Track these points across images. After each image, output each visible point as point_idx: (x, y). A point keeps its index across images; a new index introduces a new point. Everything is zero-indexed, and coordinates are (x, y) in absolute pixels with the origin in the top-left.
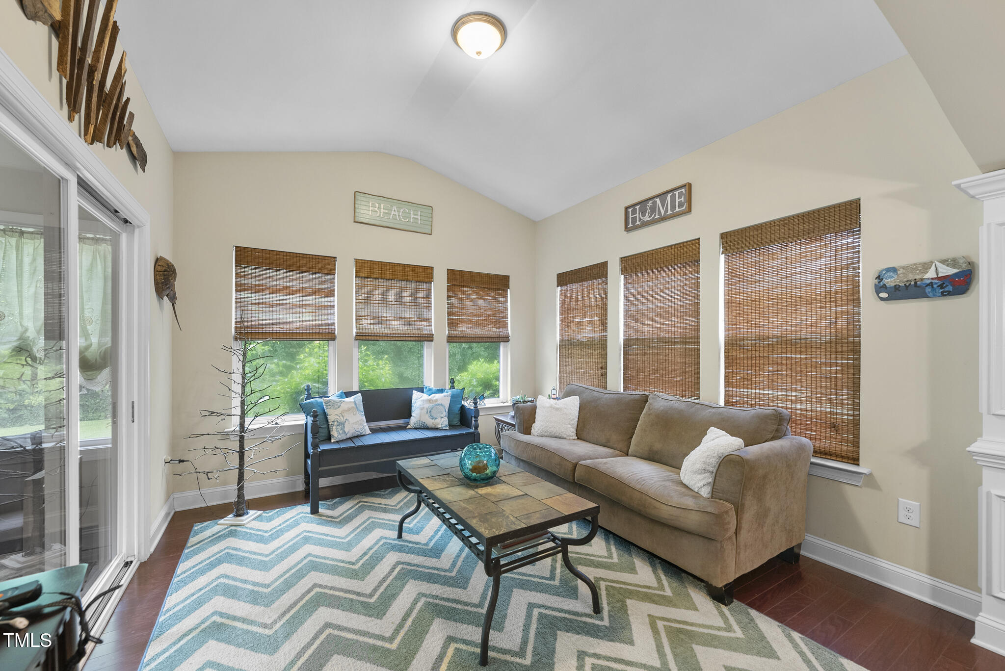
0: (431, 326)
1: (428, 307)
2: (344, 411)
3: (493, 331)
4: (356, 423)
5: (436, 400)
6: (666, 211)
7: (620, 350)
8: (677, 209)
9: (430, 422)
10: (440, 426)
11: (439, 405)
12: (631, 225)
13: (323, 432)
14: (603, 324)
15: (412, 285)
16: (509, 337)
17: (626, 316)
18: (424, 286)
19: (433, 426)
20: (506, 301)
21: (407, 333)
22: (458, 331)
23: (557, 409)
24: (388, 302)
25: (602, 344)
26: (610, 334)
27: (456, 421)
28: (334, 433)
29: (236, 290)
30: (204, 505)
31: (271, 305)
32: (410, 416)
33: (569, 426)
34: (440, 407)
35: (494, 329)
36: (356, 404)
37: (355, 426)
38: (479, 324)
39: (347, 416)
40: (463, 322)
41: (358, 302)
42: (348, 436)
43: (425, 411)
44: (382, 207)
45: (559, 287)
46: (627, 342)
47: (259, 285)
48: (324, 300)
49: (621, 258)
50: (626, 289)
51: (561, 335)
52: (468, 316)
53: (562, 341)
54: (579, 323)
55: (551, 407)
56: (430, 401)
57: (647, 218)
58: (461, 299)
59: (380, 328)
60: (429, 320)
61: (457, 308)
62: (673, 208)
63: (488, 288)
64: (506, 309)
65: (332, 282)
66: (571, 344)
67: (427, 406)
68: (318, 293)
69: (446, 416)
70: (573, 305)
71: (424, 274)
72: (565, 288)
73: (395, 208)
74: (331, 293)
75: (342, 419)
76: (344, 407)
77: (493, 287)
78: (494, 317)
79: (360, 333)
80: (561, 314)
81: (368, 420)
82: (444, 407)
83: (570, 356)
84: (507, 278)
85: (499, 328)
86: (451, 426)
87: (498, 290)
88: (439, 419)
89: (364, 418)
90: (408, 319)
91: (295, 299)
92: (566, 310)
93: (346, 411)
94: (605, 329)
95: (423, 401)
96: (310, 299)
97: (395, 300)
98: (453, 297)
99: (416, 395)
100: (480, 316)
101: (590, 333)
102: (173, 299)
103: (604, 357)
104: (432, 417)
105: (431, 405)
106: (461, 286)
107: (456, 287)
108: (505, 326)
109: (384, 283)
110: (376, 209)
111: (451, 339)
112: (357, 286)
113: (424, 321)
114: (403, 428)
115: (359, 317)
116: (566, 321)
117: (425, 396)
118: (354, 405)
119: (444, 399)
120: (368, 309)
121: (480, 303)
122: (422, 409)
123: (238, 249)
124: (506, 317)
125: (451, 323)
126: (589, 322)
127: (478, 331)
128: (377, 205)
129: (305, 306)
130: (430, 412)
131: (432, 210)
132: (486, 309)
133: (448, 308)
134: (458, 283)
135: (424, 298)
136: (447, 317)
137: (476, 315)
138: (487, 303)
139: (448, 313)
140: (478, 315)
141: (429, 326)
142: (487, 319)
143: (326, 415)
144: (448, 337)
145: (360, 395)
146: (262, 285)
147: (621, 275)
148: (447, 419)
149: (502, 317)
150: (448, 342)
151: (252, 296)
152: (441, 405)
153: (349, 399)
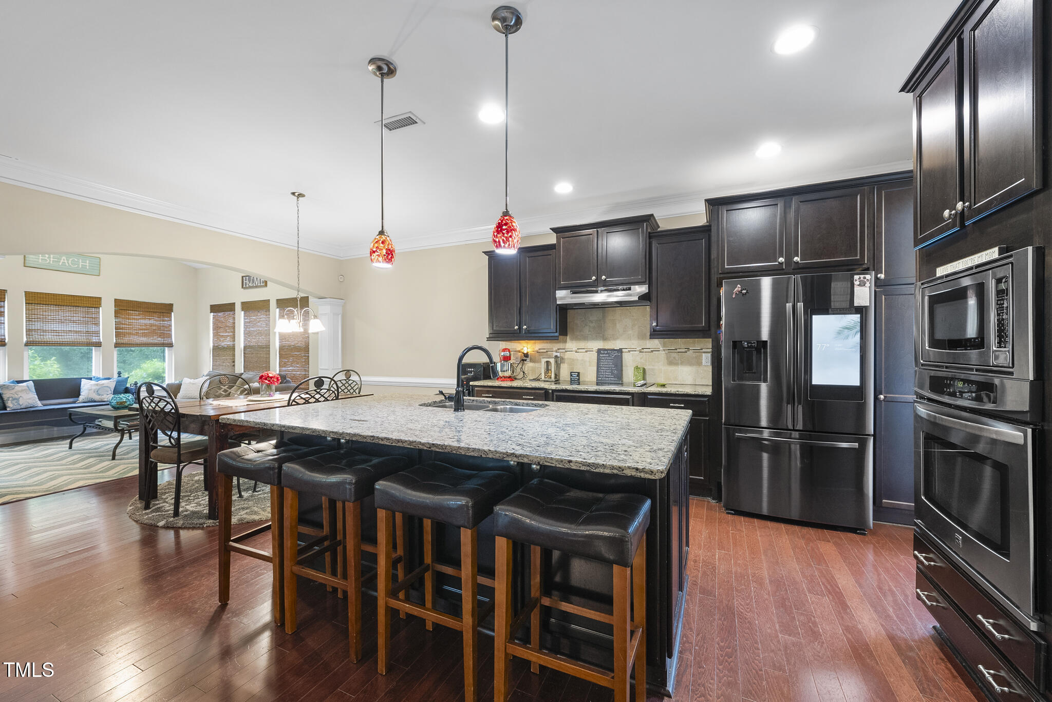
0: (100, 336)
1: (97, 324)
2: (17, 392)
3: (159, 340)
4: (30, 399)
5: (103, 384)
6: (258, 284)
7: (242, 351)
8: (262, 284)
9: (96, 397)
10: (104, 400)
12: (244, 286)
14: (234, 338)
15: (81, 309)
16: (173, 344)
17: (245, 334)
18: (93, 310)
19: (100, 400)
20: (171, 320)
21: (76, 341)
22: (126, 340)
23: (193, 384)
24: (57, 320)
25: (233, 349)
26: (236, 342)
28: (9, 404)
32: (79, 395)
37: (28, 401)
38: (144, 335)
39: (21, 394)
40: (130, 334)
41: (29, 320)
42: (21, 406)
43: (92, 391)
44: (52, 257)
45: (212, 314)
46: (245, 347)
49: (241, 302)
50: (244, 319)
51: (213, 343)
52: (135, 330)
53: (214, 346)
54: (223, 336)
56: (97, 384)
57: (251, 285)
58: (128, 319)
59: (50, 337)
60: (97, 333)
61: (124, 324)
62: (260, 283)
63: (154, 312)
64: (171, 326)
65: (2, 307)
66: (219, 348)
67: (94, 388)
69: (111, 393)
70: (220, 325)
71: (94, 303)
72: (215, 315)
73: (64, 258)
75: (15, 397)
76: (17, 389)
77: (157, 311)
78: (159, 330)
79: (30, 341)
80: (213, 330)
81: (40, 398)
82: (110, 388)
83: (218, 355)
84: (171, 305)
85: (164, 338)
87: (163, 313)
88: (103, 396)
89: (36, 396)
90: (77, 332)
92: (216, 328)
93: (21, 391)
94: (234, 341)
95: (91, 385)
97: (65, 319)
98: (120, 317)
99: (84, 382)
100: (146, 330)
101: (227, 343)
103: (234, 355)
104: (99, 394)
105: (98, 387)
106: (128, 310)
107: (123, 311)
108: (170, 336)
109: (54, 308)
110: (45, 257)
111: (118, 345)
112: (27, 309)
113: (93, 333)
114: (74, 402)
115: (29, 330)
116: (216, 335)
117: (93, 382)
118: (27, 388)
120: (38, 325)
121: (147, 322)
122: (90, 390)
124: (170, 330)
125: (118, 335)
126: (228, 336)
127: (144, 340)
130: (97, 391)
131: (100, 260)
132: (151, 325)
133: (116, 324)
134: (125, 309)
135: (90, 318)
136: (114, 331)
137: (142, 329)
138: (152, 322)
139: (115, 328)
140: (144, 330)
141: (97, 336)
142: (152, 331)
143: (2, 394)
144: (116, 344)
145: (31, 382)
147: (242, 311)
148: (112, 395)
149: (167, 331)
150: (116, 347)
152: (106, 387)
153: (22, 384)
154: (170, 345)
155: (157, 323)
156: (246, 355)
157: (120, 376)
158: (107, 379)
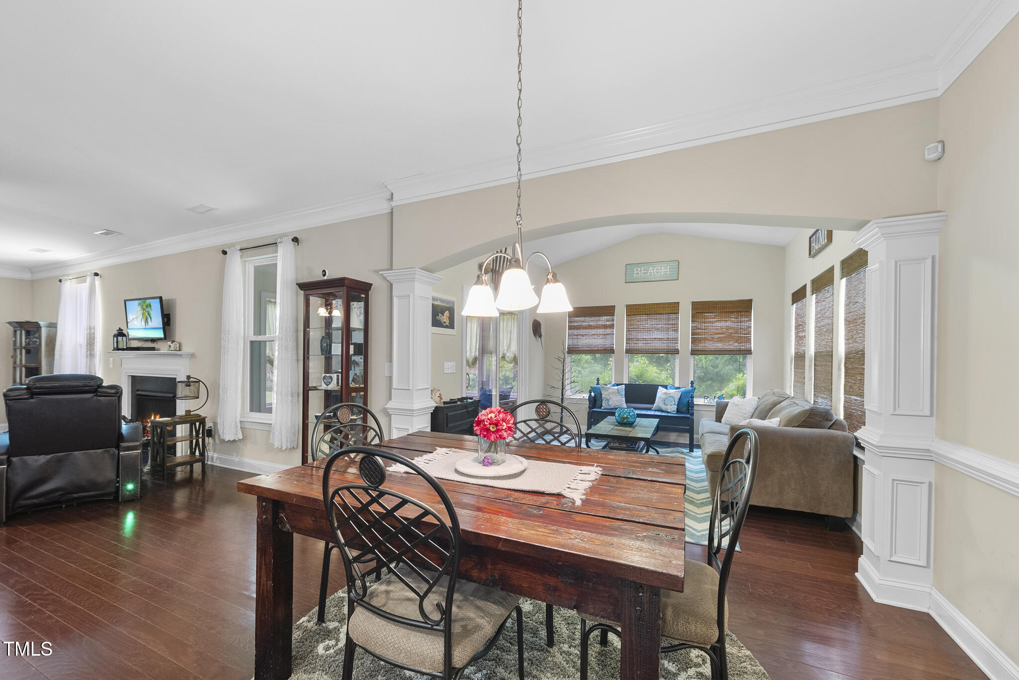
0: (678, 343)
1: (676, 330)
2: (610, 393)
3: (735, 346)
4: (617, 401)
5: (670, 394)
6: (822, 242)
9: (664, 407)
10: (669, 411)
11: (670, 397)
12: (811, 254)
13: (598, 403)
14: (806, 339)
15: (665, 316)
16: (751, 350)
18: (673, 316)
19: (665, 410)
20: (750, 321)
21: (658, 348)
22: (701, 346)
24: (646, 329)
25: (804, 357)
27: (684, 409)
28: (603, 404)
29: (568, 329)
31: (583, 335)
32: (653, 403)
34: (672, 399)
35: (737, 344)
36: (618, 390)
38: (720, 340)
39: (611, 396)
40: (705, 339)
41: (628, 331)
42: (611, 407)
43: (661, 400)
44: (642, 269)
45: (794, 305)
46: (815, 355)
47: (578, 326)
48: (608, 331)
49: (811, 281)
51: (795, 348)
52: (711, 335)
53: (796, 353)
54: (799, 337)
56: (665, 393)
58: (705, 322)
59: (640, 345)
60: (676, 339)
61: (700, 329)
63: (730, 312)
64: (750, 327)
65: (613, 320)
66: (797, 357)
67: (664, 396)
68: (605, 327)
69: (675, 404)
70: (798, 321)
71: (672, 308)
73: (651, 268)
74: (612, 326)
75: (608, 398)
76: (610, 391)
77: (734, 310)
78: (736, 334)
79: (628, 349)
80: (795, 330)
81: (627, 402)
82: (674, 399)
83: (797, 367)
84: (750, 301)
85: (740, 343)
86: (678, 411)
87: (741, 312)
88: (669, 406)
89: (624, 399)
90: (660, 339)
91: (593, 331)
92: (796, 327)
93: (611, 393)
94: (807, 344)
96: (601, 331)
97: (652, 327)
98: (696, 321)
99: (661, 391)
100: (722, 334)
101: (803, 348)
102: (540, 336)
103: (805, 367)
104: (665, 404)
105: (665, 396)
106: (706, 312)
107: (699, 314)
108: (748, 340)
109: (644, 317)
110: (639, 272)
111: (694, 352)
112: (627, 321)
113: (672, 340)
114: (650, 409)
115: (628, 339)
116: (796, 337)
117: (665, 391)
119: (676, 394)
120: (634, 335)
121: (723, 324)
122: (660, 398)
124: (749, 333)
125: (694, 341)
127: (719, 346)
128: (639, 269)
129: (598, 335)
130: (664, 401)
131: (679, 262)
132: (728, 328)
133: (692, 330)
134: (701, 311)
135: (672, 324)
136: (691, 336)
137: (718, 334)
138: (728, 324)
139: (692, 334)
140: (720, 334)
141: (676, 343)
142: (729, 336)
143: (601, 394)
144: (691, 351)
145: (624, 386)
146: (579, 326)
147: (812, 295)
148: (676, 407)
149: (745, 334)
150: (692, 354)
151: (575, 332)
152: (672, 397)
153: (616, 387)
154: (749, 352)
155: (734, 325)
156: (817, 369)
157: (691, 387)
158: (679, 388)
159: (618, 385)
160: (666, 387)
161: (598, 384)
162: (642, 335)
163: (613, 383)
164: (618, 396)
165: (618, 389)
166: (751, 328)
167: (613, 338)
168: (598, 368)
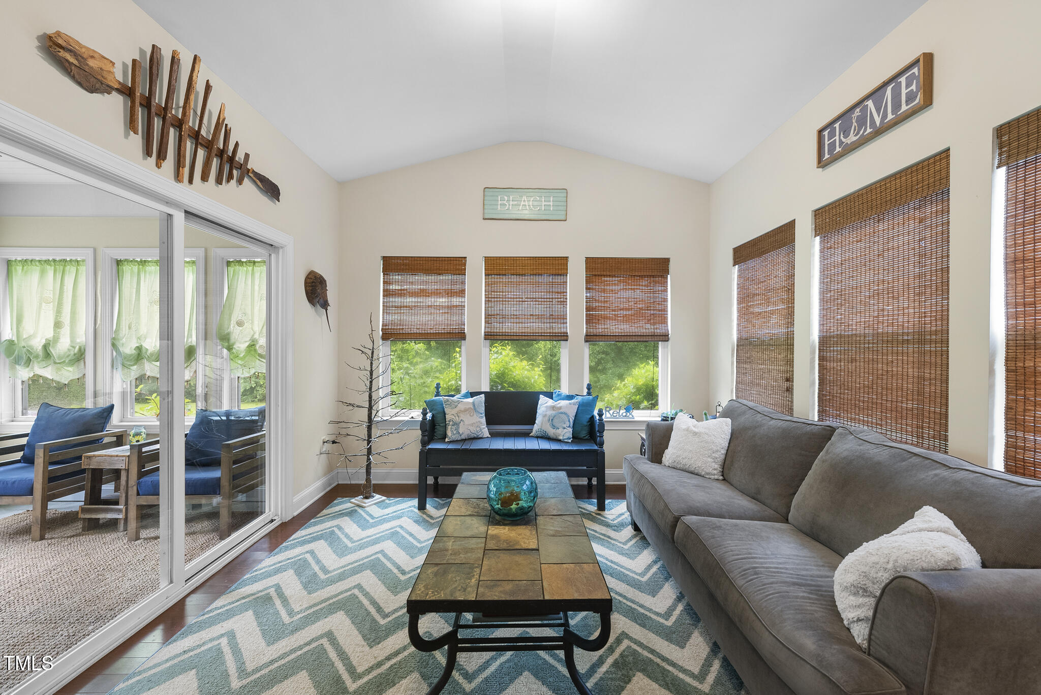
0: (567, 323)
1: (563, 302)
2: (461, 411)
3: (647, 328)
4: (472, 425)
5: (560, 408)
6: (885, 116)
7: (814, 353)
9: (551, 432)
10: (561, 438)
11: (562, 413)
12: (827, 156)
13: (439, 431)
14: (789, 315)
15: (546, 279)
16: (668, 336)
17: (823, 300)
18: (558, 279)
19: (555, 437)
20: (666, 291)
21: (537, 331)
22: (600, 329)
23: (695, 434)
24: (518, 300)
25: (788, 344)
26: (797, 329)
27: (584, 434)
28: (449, 433)
29: (384, 296)
30: (349, 483)
31: (409, 307)
32: (533, 422)
33: (709, 460)
34: (563, 416)
35: (648, 326)
36: (474, 405)
37: (470, 428)
38: (627, 319)
39: (462, 417)
40: (605, 318)
41: (488, 301)
42: (463, 437)
43: (547, 418)
44: (511, 199)
45: (737, 266)
46: (824, 341)
47: (401, 290)
48: (456, 301)
49: (816, 211)
50: (823, 258)
51: (739, 331)
52: (613, 311)
53: (740, 340)
54: (760, 314)
55: (687, 430)
56: (553, 408)
57: (852, 138)
58: (604, 291)
59: (508, 327)
60: (564, 318)
61: (599, 301)
63: (639, 276)
64: (665, 300)
65: (463, 283)
66: (750, 344)
67: (550, 413)
68: (450, 293)
69: (569, 427)
70: (753, 289)
71: (559, 267)
72: (744, 266)
73: (525, 198)
74: (462, 293)
75: (457, 419)
76: (461, 407)
77: (645, 274)
78: (648, 310)
79: (488, 332)
80: (739, 303)
81: (489, 423)
82: (568, 416)
83: (749, 360)
84: (667, 261)
85: (654, 324)
86: (576, 438)
87: (653, 276)
88: (561, 430)
89: (484, 420)
90: (540, 317)
91: (429, 301)
92: (745, 298)
93: (463, 411)
94: (791, 323)
95: (547, 407)
96: (442, 301)
97: (526, 297)
98: (593, 289)
99: (543, 400)
100: (629, 309)
101: (773, 328)
102: (325, 305)
103: (790, 362)
104: (554, 427)
105: (553, 413)
106: (604, 276)
107: (597, 277)
108: (664, 321)
109: (514, 279)
110: (505, 202)
111: (590, 338)
112: (487, 284)
113: (558, 318)
114: (526, 435)
115: (488, 316)
116: (745, 313)
117: (550, 402)
118: (472, 407)
119: (570, 408)
120: (497, 308)
121: (628, 294)
122: (545, 416)
123: (385, 259)
124: (665, 309)
125: (590, 320)
126: (772, 313)
127: (625, 328)
128: (506, 198)
129: (439, 307)
130: (552, 420)
131: (567, 193)
132: (636, 301)
133: (587, 302)
134: (599, 273)
135: (558, 293)
136: (585, 313)
137: (623, 309)
138: (637, 294)
139: (586, 308)
140: (626, 309)
141: (563, 323)
142: (637, 315)
143: (445, 414)
144: (586, 335)
145: (483, 396)
146: (404, 290)
147: (815, 237)
148: (571, 430)
149: (659, 310)
150: (586, 341)
151: (398, 300)
152: (565, 413)
153: (470, 400)
154: (665, 337)
155: (645, 297)
156: (829, 365)
157: (589, 394)
158: (570, 397)
159: (473, 394)
160: (550, 395)
161: (438, 394)
162: (510, 309)
163: (464, 391)
164: (475, 415)
165: (473, 403)
166: (667, 301)
167: (463, 314)
168: (436, 364)
